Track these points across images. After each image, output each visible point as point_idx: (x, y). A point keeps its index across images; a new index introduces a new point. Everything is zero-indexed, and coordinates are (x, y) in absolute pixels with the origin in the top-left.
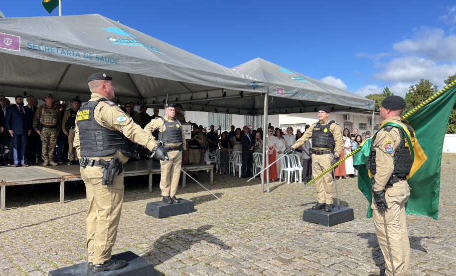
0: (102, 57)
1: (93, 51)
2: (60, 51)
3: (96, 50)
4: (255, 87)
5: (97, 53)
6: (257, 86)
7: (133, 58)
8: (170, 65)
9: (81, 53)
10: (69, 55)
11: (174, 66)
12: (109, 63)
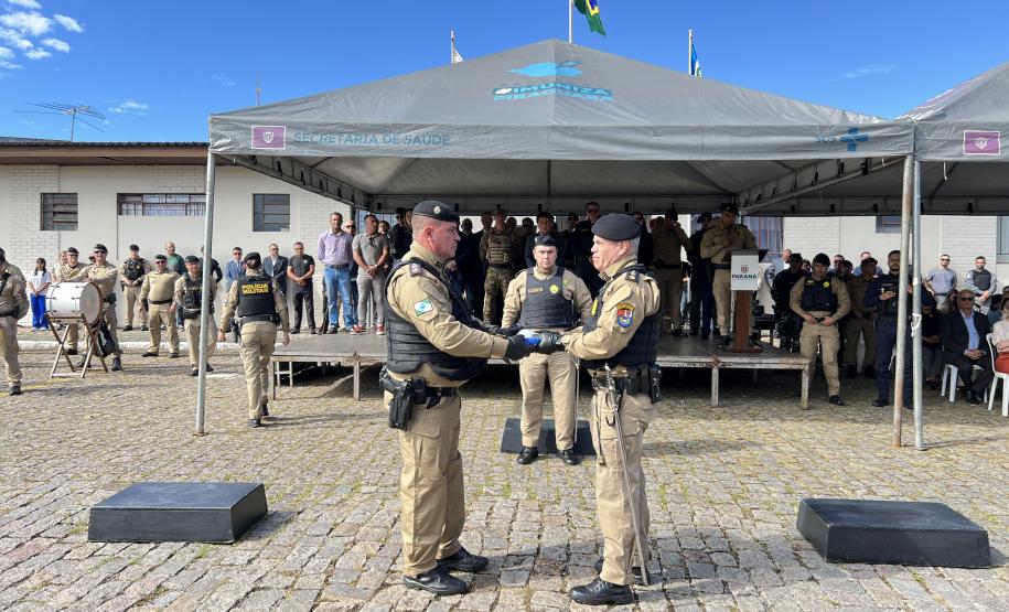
0: (417, 137)
1: (400, 128)
2: (345, 136)
3: (405, 125)
4: (852, 145)
5: (408, 131)
6: (865, 139)
7: (479, 127)
8: (567, 128)
9: (379, 137)
10: (358, 143)
11: (577, 127)
12: (432, 146)
